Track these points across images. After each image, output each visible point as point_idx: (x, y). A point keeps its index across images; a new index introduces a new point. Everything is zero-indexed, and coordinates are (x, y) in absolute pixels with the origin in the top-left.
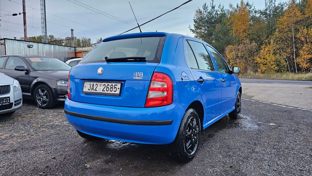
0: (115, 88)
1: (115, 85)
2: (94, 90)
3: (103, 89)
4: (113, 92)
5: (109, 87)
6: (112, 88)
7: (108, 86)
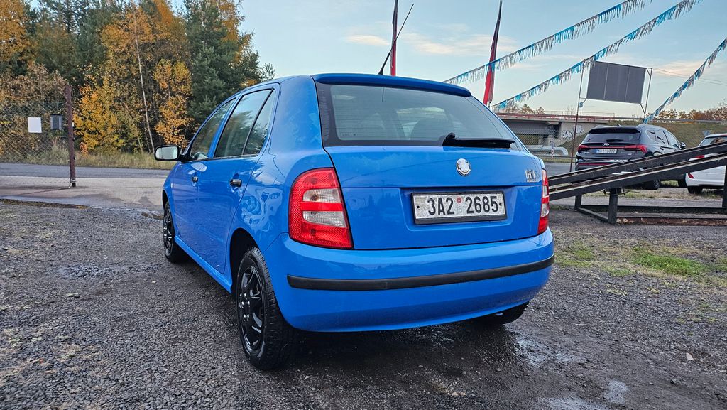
0: (493, 203)
1: (492, 198)
2: (446, 212)
3: (469, 208)
4: (491, 213)
5: (481, 203)
6: (487, 204)
7: (477, 201)
